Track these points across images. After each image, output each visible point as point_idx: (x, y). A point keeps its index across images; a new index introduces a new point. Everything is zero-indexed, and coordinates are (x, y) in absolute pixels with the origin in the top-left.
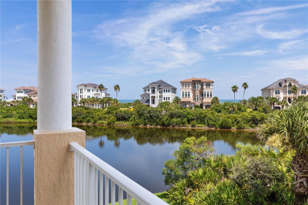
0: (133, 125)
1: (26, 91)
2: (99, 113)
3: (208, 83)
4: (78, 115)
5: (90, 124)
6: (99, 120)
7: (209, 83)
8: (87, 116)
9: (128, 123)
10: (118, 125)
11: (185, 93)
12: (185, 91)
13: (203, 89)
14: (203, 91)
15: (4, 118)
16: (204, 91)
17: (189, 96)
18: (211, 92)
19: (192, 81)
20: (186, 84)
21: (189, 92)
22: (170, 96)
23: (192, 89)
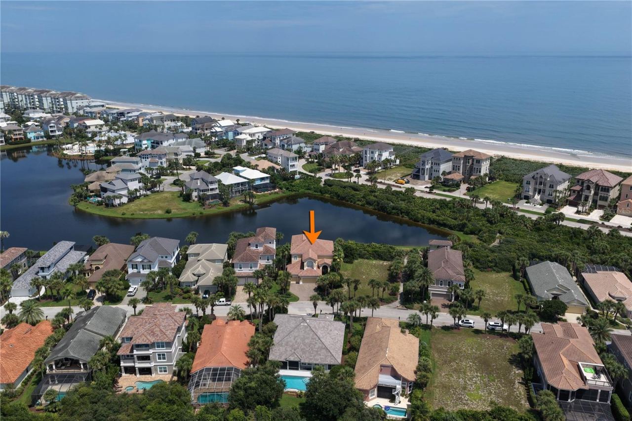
3: (478, 159)
11: (455, 167)
12: (455, 164)
13: (473, 165)
14: (473, 167)
17: (459, 171)
18: (480, 169)
19: (463, 156)
20: (457, 159)
21: (459, 166)
22: (440, 169)
23: (463, 163)
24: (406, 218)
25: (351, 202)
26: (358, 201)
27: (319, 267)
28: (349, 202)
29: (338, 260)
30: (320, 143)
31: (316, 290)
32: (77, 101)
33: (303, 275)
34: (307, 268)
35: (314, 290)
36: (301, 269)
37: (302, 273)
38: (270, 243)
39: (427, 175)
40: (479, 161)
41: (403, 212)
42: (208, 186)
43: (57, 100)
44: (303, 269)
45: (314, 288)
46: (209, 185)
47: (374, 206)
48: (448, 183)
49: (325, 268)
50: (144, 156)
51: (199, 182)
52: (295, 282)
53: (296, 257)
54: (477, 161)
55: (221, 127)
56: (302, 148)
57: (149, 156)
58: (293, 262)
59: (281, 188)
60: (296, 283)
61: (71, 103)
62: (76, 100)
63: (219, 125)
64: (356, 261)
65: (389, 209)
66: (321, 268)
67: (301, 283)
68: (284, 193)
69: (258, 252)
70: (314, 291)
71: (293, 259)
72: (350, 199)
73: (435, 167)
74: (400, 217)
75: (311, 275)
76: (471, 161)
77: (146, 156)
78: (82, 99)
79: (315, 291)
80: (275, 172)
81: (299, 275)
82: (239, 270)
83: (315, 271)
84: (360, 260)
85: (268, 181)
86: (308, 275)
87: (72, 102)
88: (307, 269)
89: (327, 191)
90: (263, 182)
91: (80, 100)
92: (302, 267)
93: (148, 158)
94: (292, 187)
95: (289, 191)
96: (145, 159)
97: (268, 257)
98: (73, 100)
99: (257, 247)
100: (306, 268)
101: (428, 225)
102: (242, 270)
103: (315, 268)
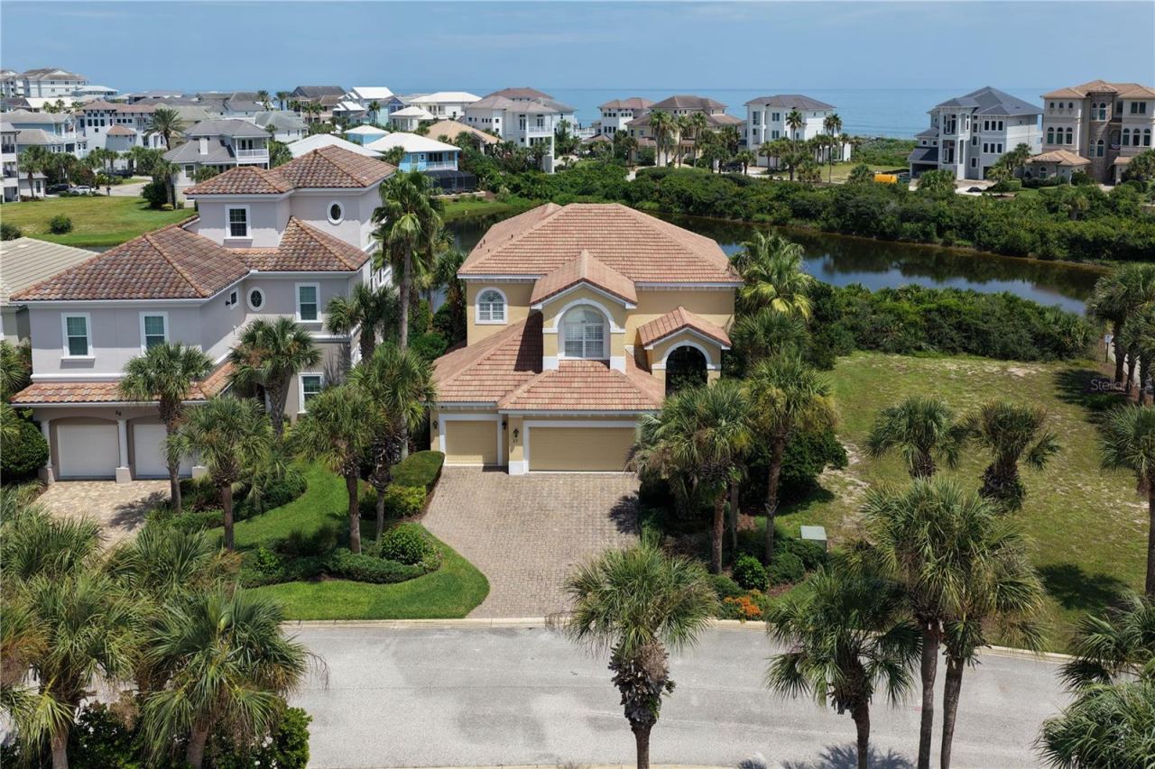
0: (823, 229)
1: (624, 112)
2: (762, 197)
3: (1139, 101)
4: (717, 199)
5: (740, 221)
6: (758, 212)
7: (1143, 101)
8: (734, 203)
9: (814, 224)
10: (794, 228)
11: (1055, 133)
12: (1056, 127)
13: (1120, 120)
14: (1120, 127)
15: (579, 194)
16: (1124, 126)
17: (1071, 143)
18: (1148, 131)
19: (1084, 96)
20: (1061, 106)
21: (1070, 130)
22: (1005, 140)
23: (1083, 118)
24: (966, 248)
25: (736, 215)
26: (761, 210)
27: (642, 360)
28: (728, 219)
29: (779, 305)
30: (620, 110)
31: (628, 515)
32: (53, 86)
33: (532, 405)
34: (562, 356)
35: (615, 513)
36: (520, 366)
37: (523, 395)
38: (336, 213)
39: (961, 162)
40: (1143, 106)
41: (950, 228)
42: (232, 155)
43: (12, 87)
44: (538, 368)
45: (613, 500)
46: (237, 152)
47: (826, 220)
48: (1044, 176)
49: (685, 366)
50: (93, 118)
51: (204, 143)
52: (477, 462)
53: (493, 301)
54: (1134, 105)
55: (359, 100)
56: (568, 125)
57: (107, 118)
58: (474, 335)
59: (494, 190)
60: (486, 469)
61: (40, 89)
62: (53, 83)
63: (355, 97)
64: (842, 362)
65: (888, 221)
66: (660, 367)
67: (519, 465)
68: (503, 201)
69: (240, 258)
70: (612, 526)
71: (473, 313)
72: (729, 206)
73: (986, 137)
74: (937, 245)
75: (588, 404)
76: (1109, 109)
77: (99, 118)
78: (67, 83)
79: (624, 527)
80: (482, 149)
81: (507, 404)
82: (65, 364)
83: (620, 378)
84: (861, 357)
85: (453, 166)
86: (569, 402)
87: (43, 86)
88: (562, 369)
89: (647, 192)
90: (436, 167)
91: (60, 83)
92: (530, 356)
93: (103, 125)
94: (529, 184)
95: (522, 195)
96: (93, 127)
97: (308, 293)
98: (45, 83)
99: (239, 229)
100: (553, 360)
101: (1071, 263)
102: (89, 364)
103: (621, 362)
